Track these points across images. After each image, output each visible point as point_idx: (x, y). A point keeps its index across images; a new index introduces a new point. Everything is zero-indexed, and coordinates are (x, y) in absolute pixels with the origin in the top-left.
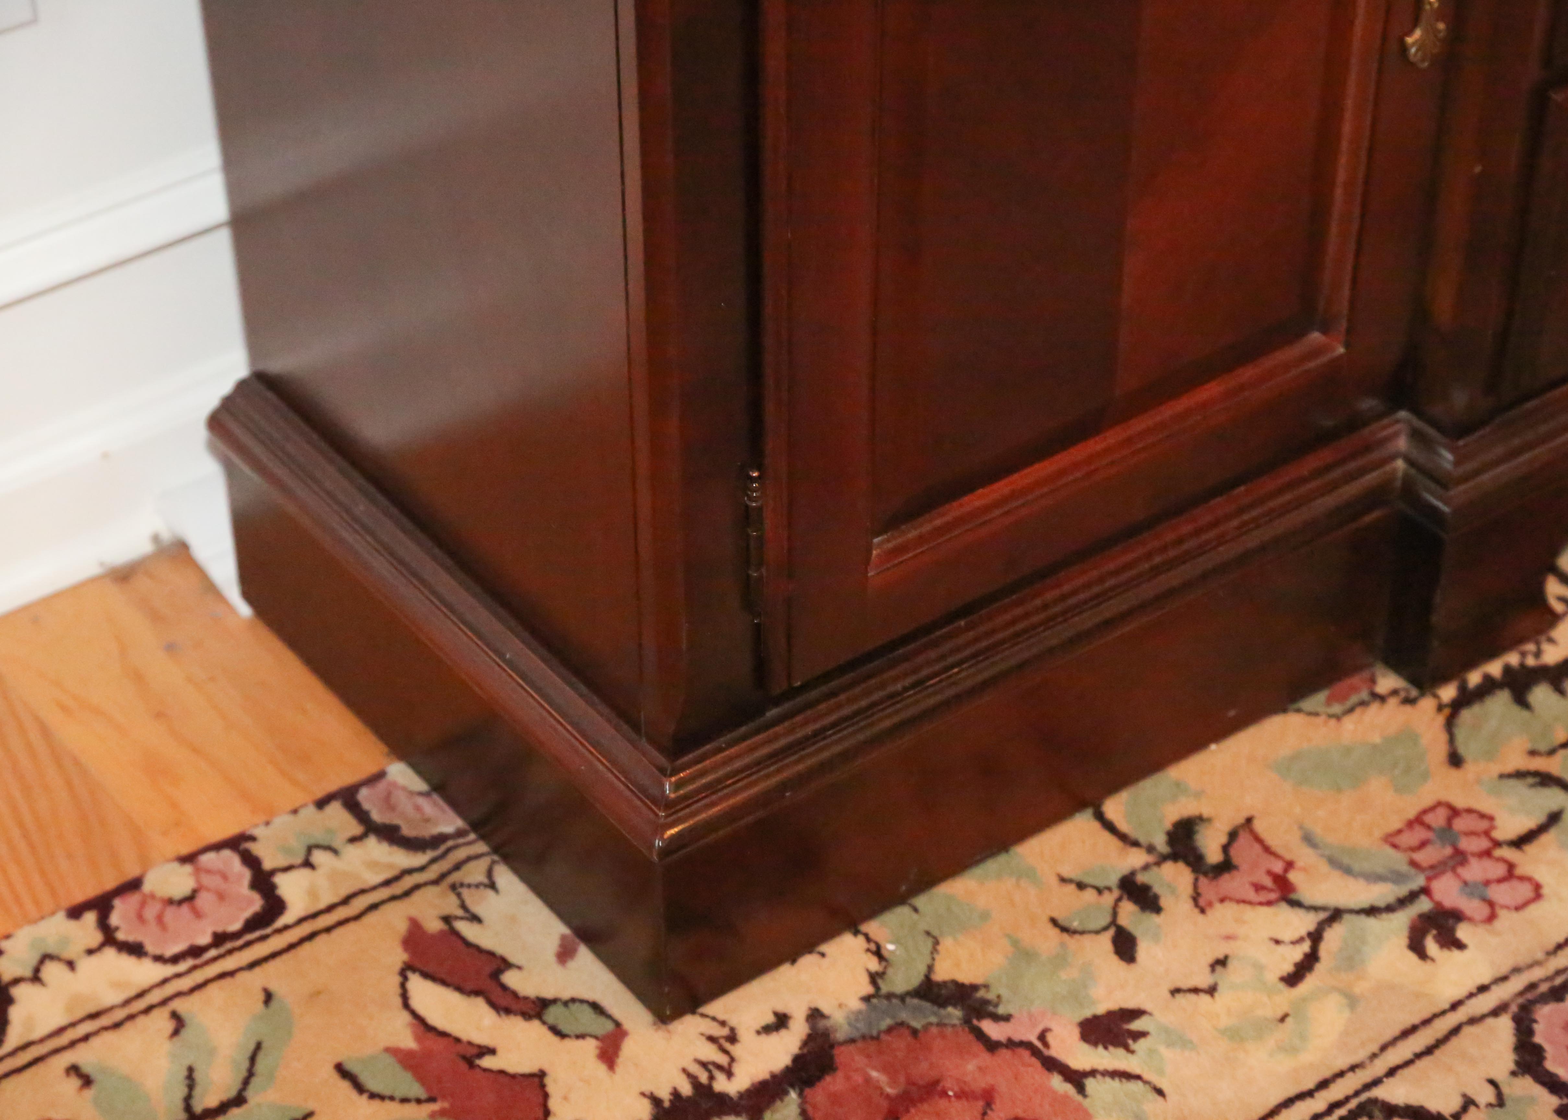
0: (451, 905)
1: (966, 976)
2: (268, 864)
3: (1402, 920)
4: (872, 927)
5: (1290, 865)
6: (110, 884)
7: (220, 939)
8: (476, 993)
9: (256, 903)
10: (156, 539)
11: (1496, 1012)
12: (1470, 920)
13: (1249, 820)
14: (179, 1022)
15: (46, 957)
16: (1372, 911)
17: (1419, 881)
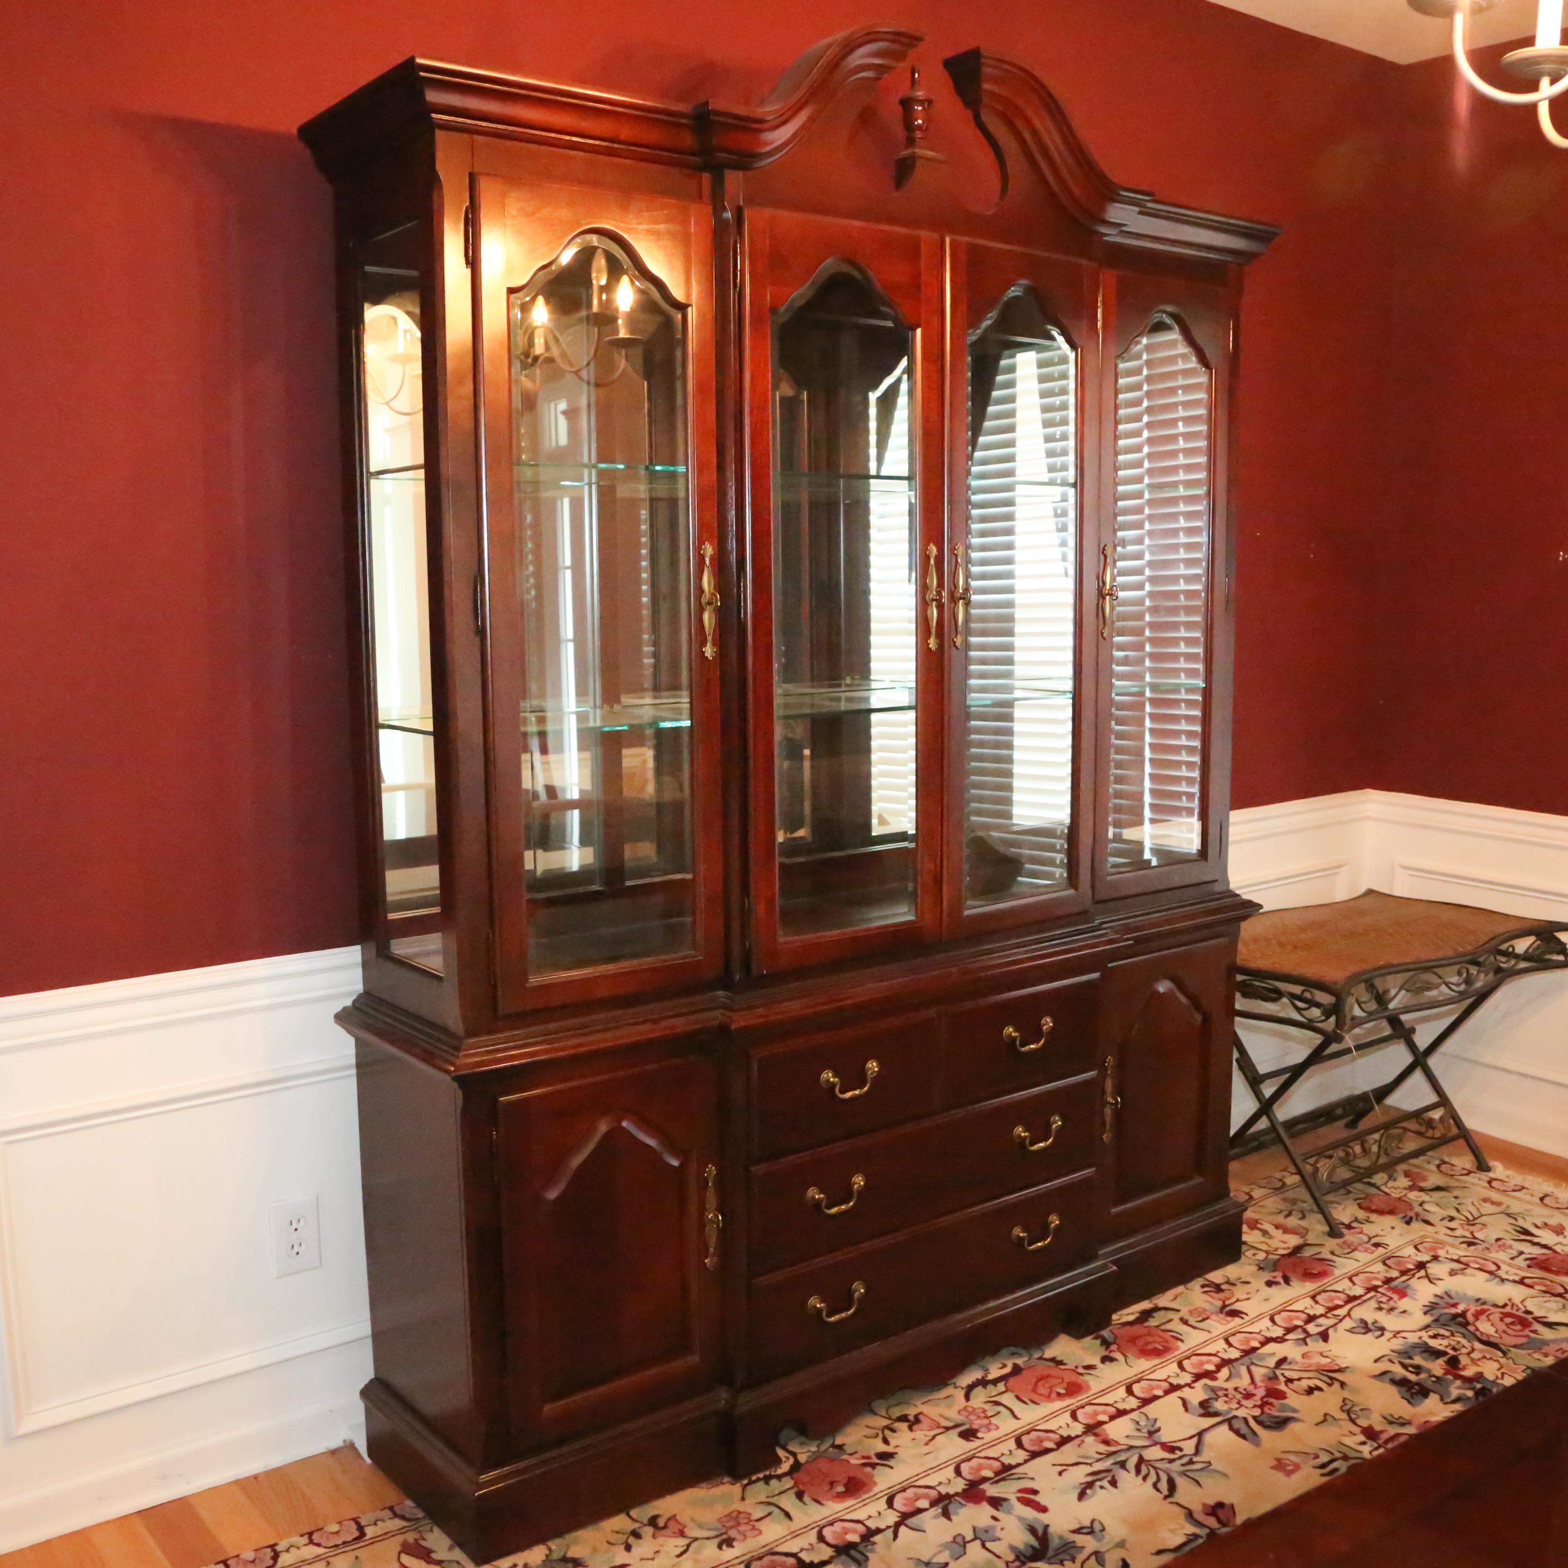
0: (417, 1536)
1: (576, 1556)
2: (363, 1524)
3: (716, 1542)
4: (550, 1544)
5: (685, 1527)
6: (313, 1529)
7: (344, 1543)
8: (421, 1558)
9: (357, 1534)
10: (345, 1441)
11: (740, 1563)
12: (738, 1540)
13: (675, 1515)
14: (328, 1563)
15: (292, 1546)
16: (708, 1538)
17: (724, 1530)
